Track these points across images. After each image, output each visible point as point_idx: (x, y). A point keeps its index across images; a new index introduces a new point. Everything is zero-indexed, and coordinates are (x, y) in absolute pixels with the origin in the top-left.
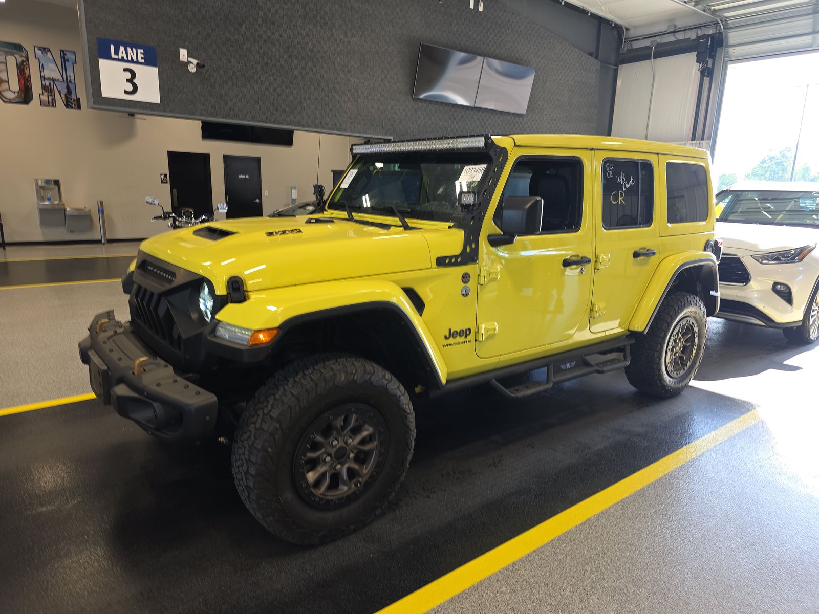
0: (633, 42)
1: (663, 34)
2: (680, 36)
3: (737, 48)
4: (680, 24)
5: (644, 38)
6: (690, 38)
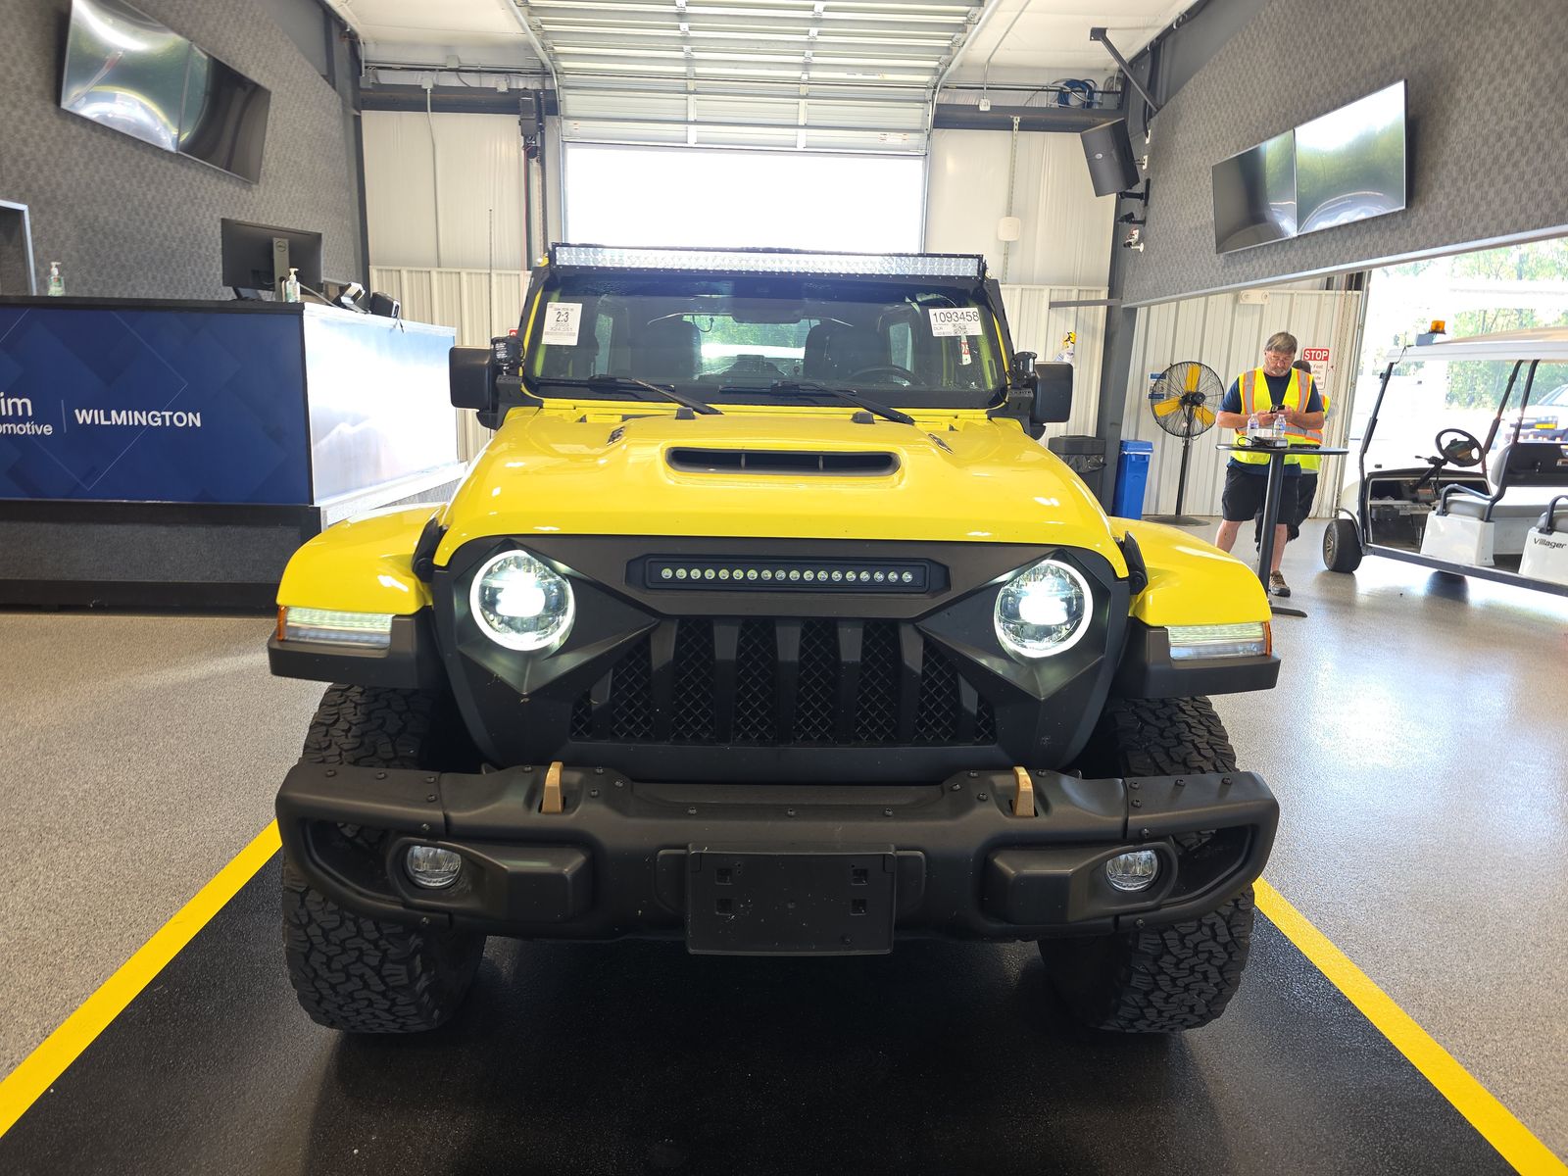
0: (379, 71)
1: (441, 70)
2: (473, 81)
3: (581, 123)
4: (468, 59)
5: (403, 69)
6: (496, 89)
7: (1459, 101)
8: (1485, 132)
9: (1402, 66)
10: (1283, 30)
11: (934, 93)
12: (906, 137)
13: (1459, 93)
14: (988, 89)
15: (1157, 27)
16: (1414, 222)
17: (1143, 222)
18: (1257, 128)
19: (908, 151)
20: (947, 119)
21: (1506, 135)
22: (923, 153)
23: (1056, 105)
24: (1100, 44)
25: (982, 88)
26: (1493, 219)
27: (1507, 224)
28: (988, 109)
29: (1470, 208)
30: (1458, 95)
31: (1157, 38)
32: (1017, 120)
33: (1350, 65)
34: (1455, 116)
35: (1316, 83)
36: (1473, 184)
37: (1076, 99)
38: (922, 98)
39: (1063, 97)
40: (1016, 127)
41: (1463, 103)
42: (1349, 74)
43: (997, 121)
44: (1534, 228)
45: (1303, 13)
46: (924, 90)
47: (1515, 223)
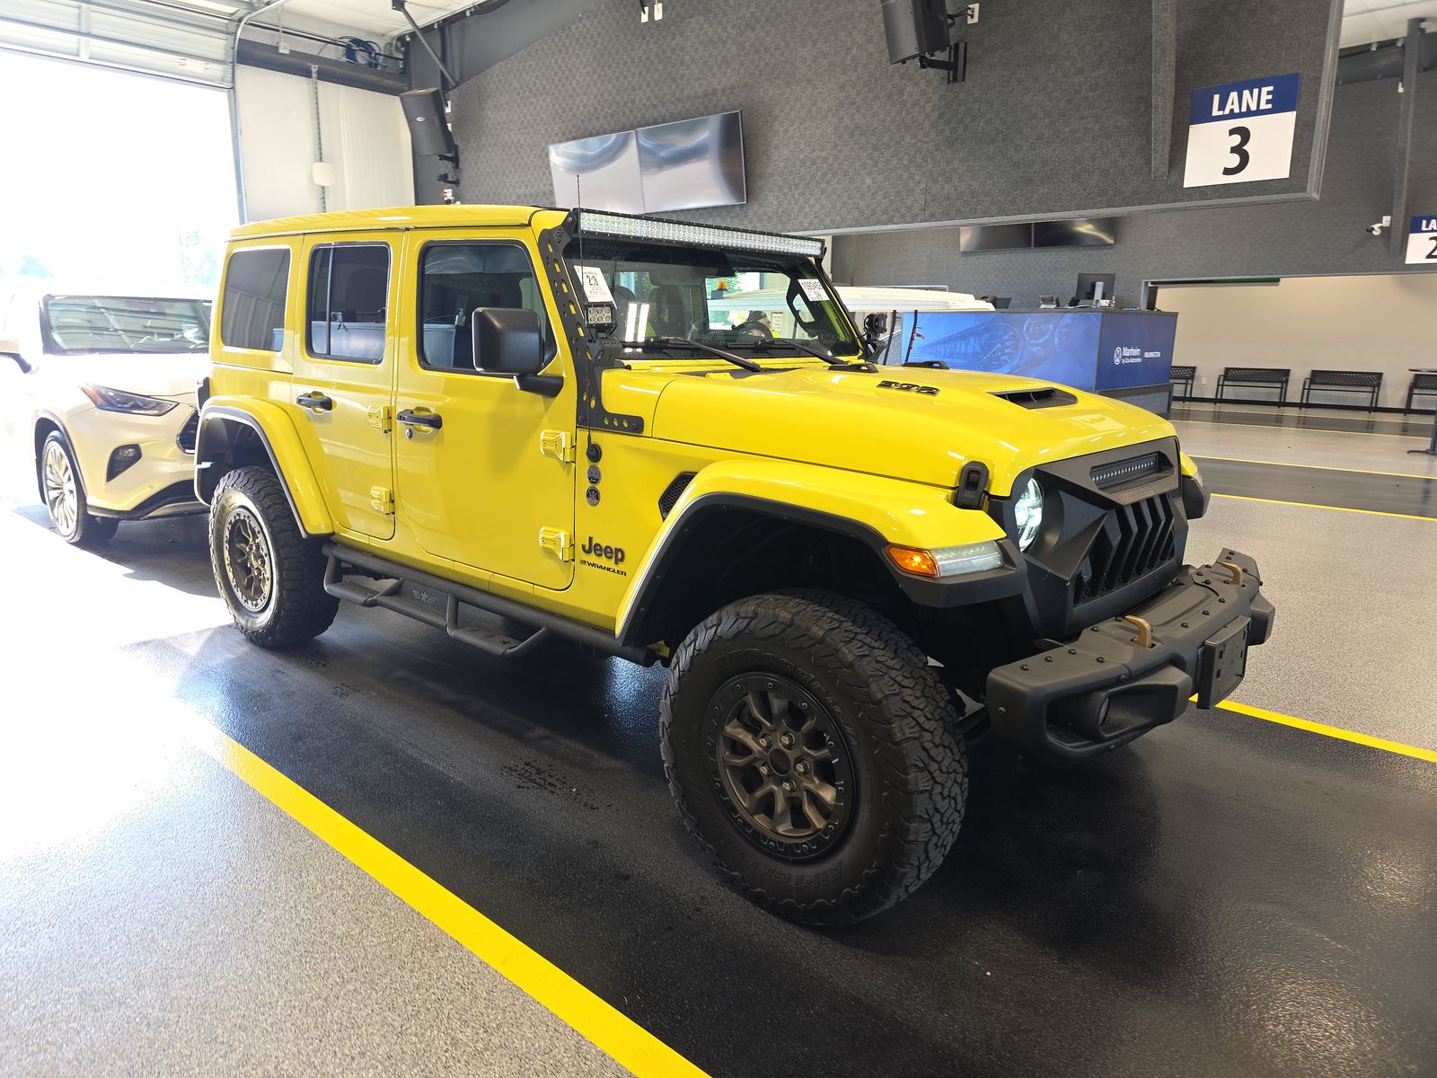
7: (777, 132)
8: (801, 157)
9: (724, 98)
10: (598, 46)
11: (238, 26)
12: (208, 66)
13: (777, 127)
14: (284, 32)
15: (446, 10)
16: (750, 213)
17: (456, 183)
18: (582, 121)
19: (212, 81)
20: (249, 55)
21: (819, 161)
22: (230, 85)
23: (344, 59)
24: (401, 14)
25: (278, 31)
26: (815, 217)
27: (827, 222)
28: (287, 52)
29: (796, 208)
30: (776, 128)
31: (444, 20)
32: (314, 68)
33: (674, 88)
34: (775, 142)
35: (641, 95)
36: (796, 192)
37: (362, 58)
38: (223, 29)
39: (350, 53)
40: (314, 75)
41: (781, 134)
42: (673, 94)
43: (295, 66)
44: (848, 227)
45: (618, 36)
46: (227, 22)
47: (833, 222)
